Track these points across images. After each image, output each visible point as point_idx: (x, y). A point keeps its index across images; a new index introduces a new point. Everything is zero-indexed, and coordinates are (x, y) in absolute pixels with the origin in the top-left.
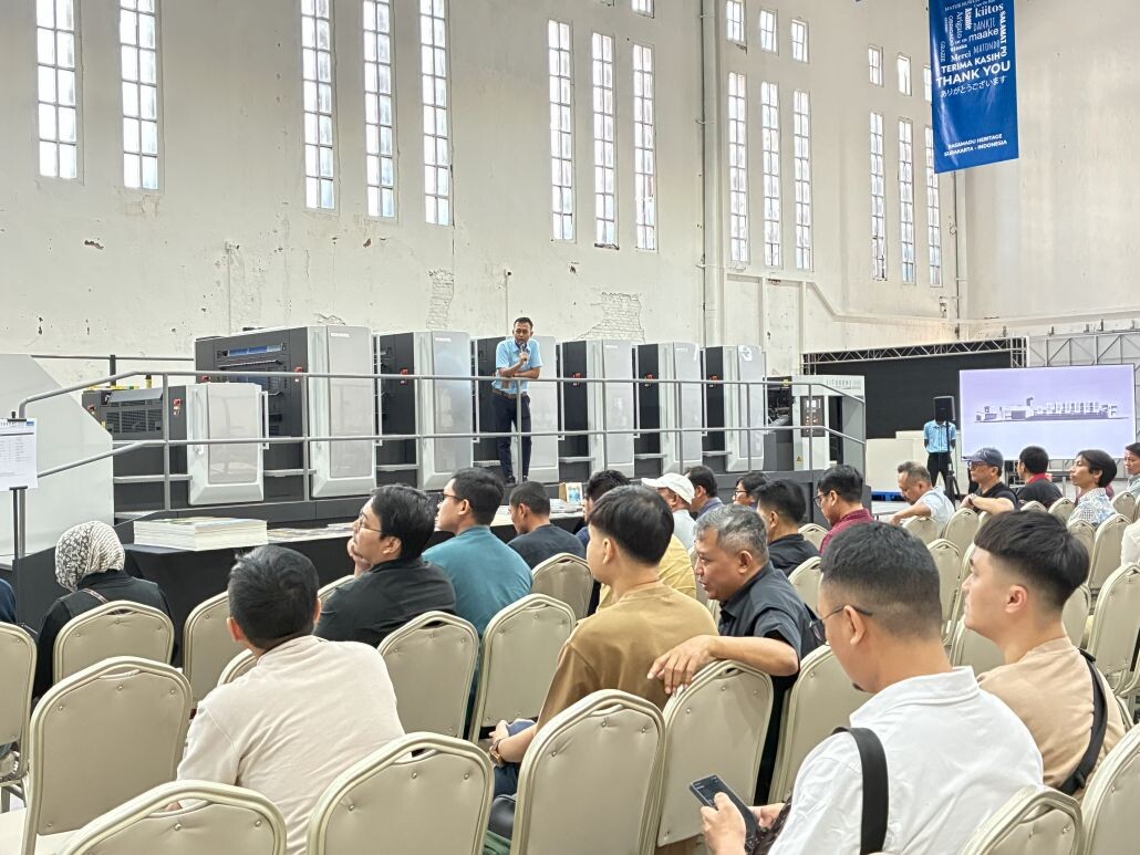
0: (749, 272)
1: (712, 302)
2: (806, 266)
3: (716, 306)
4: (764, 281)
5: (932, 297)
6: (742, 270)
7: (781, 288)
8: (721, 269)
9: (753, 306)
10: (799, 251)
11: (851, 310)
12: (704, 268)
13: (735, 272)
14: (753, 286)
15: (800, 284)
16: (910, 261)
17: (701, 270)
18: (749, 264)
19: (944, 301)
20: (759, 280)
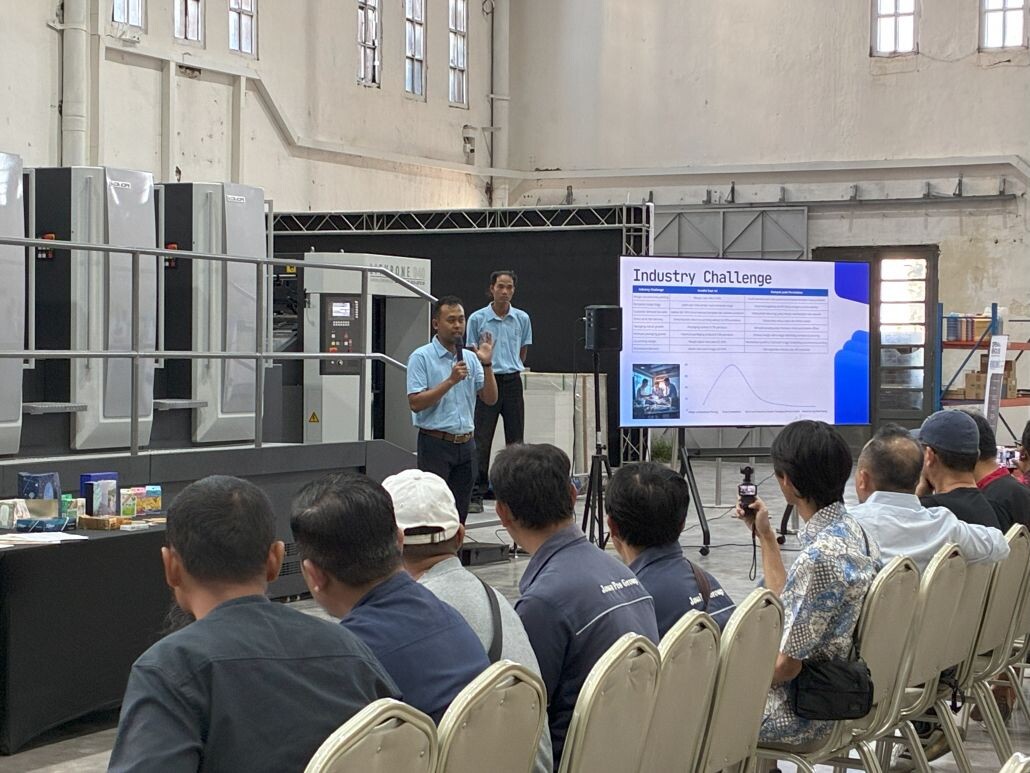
0: (146, 47)
1: (78, 101)
2: (246, 48)
3: (84, 109)
4: (173, 67)
5: (451, 125)
6: (133, 43)
7: (202, 86)
8: (95, 37)
9: (151, 115)
10: (233, 16)
11: (321, 138)
12: (62, 32)
13: (119, 46)
14: (151, 75)
15: (234, 79)
16: (417, 57)
17: (56, 35)
18: (146, 33)
19: (471, 134)
20: (162, 65)
